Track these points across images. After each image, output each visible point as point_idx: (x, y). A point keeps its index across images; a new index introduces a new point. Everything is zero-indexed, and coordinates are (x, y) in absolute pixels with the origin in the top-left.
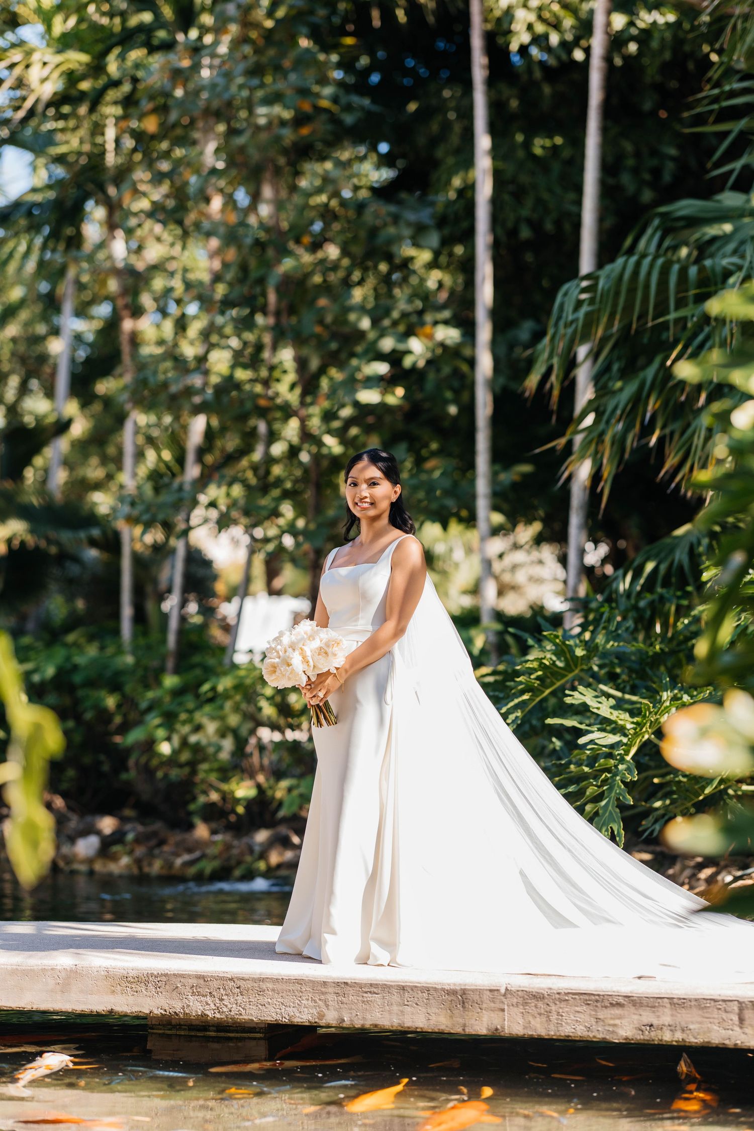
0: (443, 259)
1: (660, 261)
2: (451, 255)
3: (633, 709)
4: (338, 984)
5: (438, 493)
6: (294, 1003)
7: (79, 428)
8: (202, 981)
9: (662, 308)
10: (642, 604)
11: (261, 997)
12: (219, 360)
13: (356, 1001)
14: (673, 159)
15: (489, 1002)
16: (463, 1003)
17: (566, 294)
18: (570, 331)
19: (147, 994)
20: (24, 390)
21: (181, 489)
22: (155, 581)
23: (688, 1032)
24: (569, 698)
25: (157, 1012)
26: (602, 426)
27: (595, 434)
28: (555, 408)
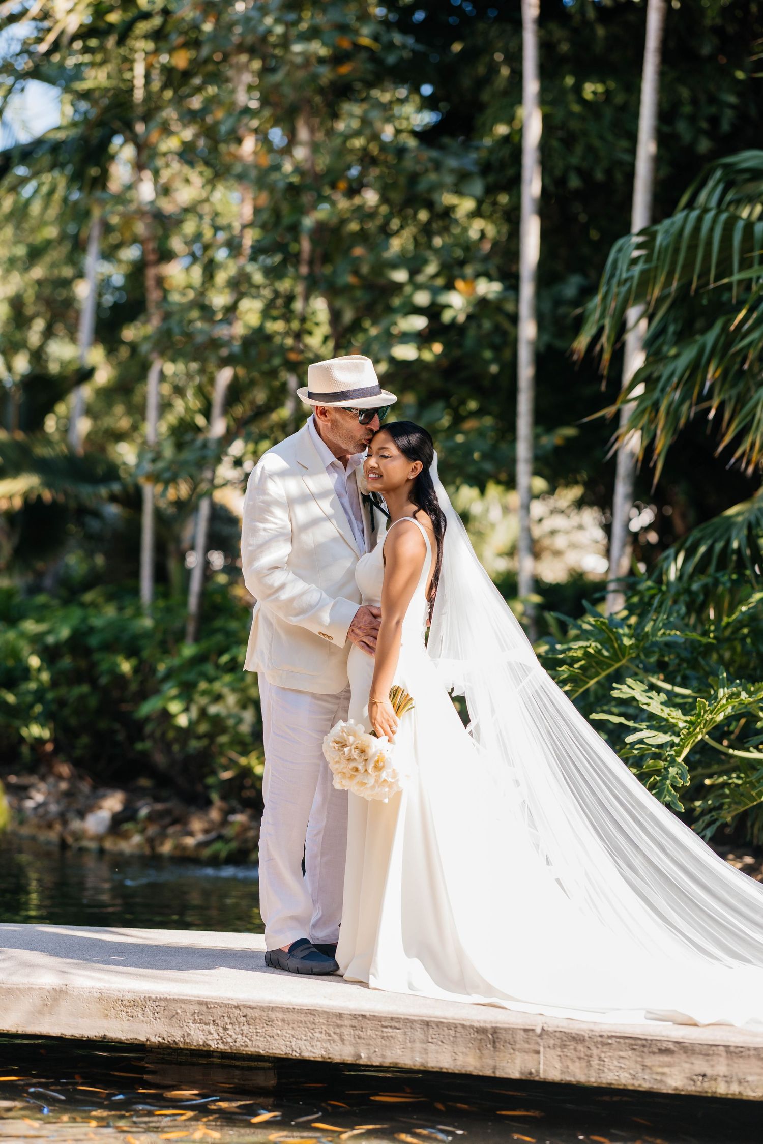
0: (486, 208)
1: (724, 216)
2: (495, 203)
3: (685, 704)
4: (354, 1017)
5: (476, 455)
6: (306, 1036)
7: (104, 376)
8: (204, 1008)
9: (724, 269)
10: (695, 587)
11: (270, 1028)
12: (250, 310)
13: (375, 1036)
14: (732, 106)
15: (522, 1043)
16: (494, 1042)
17: (620, 250)
18: (624, 289)
19: (144, 1019)
20: (48, 333)
21: (205, 445)
22: (178, 540)
23: (746, 1084)
24: (616, 691)
25: (155, 1040)
26: (656, 394)
27: (648, 403)
28: (605, 373)
